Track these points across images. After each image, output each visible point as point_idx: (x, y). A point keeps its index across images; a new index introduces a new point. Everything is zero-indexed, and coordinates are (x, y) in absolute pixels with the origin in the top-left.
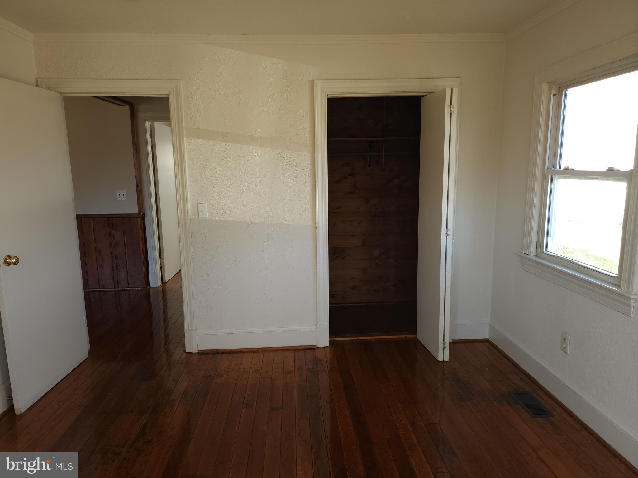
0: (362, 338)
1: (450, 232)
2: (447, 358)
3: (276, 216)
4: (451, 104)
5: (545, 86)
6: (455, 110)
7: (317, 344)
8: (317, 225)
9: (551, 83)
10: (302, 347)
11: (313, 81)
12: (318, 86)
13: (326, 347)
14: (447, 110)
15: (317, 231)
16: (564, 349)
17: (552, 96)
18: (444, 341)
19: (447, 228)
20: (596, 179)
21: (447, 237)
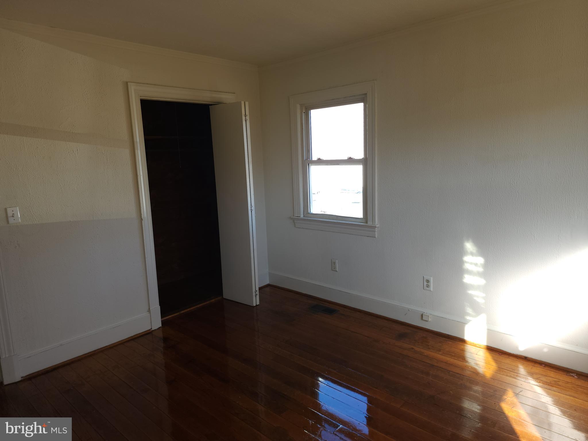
0: (182, 312)
1: (253, 208)
2: (258, 303)
3: (100, 212)
4: (245, 114)
5: (298, 106)
6: (248, 118)
7: (150, 328)
8: (142, 217)
9: (301, 105)
10: (138, 335)
11: (127, 83)
12: (132, 88)
13: (159, 328)
14: (244, 118)
15: (143, 222)
16: (334, 269)
17: (303, 113)
18: (256, 290)
19: (251, 205)
20: (338, 164)
21: (251, 211)
